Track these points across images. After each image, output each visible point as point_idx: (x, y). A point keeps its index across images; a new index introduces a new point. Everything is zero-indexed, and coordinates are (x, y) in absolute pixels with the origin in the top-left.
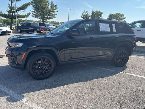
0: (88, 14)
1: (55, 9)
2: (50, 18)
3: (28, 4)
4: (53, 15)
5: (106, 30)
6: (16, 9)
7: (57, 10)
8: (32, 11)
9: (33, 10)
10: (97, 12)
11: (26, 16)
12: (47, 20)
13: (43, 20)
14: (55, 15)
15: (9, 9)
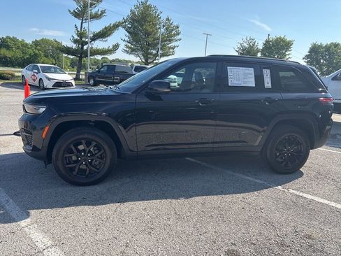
0: (254, 45)
1: (175, 35)
2: (163, 55)
3: (116, 26)
4: (170, 48)
5: (244, 82)
6: (91, 35)
7: (178, 37)
8: (124, 40)
9: (127, 39)
10: (277, 39)
11: (110, 50)
12: (155, 59)
13: (146, 60)
14: (173, 48)
15: (76, 37)
